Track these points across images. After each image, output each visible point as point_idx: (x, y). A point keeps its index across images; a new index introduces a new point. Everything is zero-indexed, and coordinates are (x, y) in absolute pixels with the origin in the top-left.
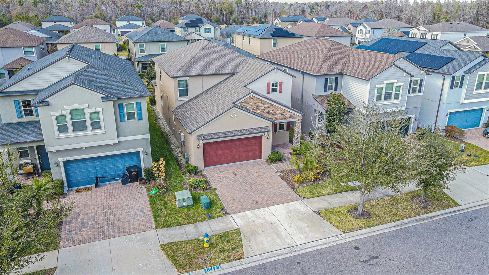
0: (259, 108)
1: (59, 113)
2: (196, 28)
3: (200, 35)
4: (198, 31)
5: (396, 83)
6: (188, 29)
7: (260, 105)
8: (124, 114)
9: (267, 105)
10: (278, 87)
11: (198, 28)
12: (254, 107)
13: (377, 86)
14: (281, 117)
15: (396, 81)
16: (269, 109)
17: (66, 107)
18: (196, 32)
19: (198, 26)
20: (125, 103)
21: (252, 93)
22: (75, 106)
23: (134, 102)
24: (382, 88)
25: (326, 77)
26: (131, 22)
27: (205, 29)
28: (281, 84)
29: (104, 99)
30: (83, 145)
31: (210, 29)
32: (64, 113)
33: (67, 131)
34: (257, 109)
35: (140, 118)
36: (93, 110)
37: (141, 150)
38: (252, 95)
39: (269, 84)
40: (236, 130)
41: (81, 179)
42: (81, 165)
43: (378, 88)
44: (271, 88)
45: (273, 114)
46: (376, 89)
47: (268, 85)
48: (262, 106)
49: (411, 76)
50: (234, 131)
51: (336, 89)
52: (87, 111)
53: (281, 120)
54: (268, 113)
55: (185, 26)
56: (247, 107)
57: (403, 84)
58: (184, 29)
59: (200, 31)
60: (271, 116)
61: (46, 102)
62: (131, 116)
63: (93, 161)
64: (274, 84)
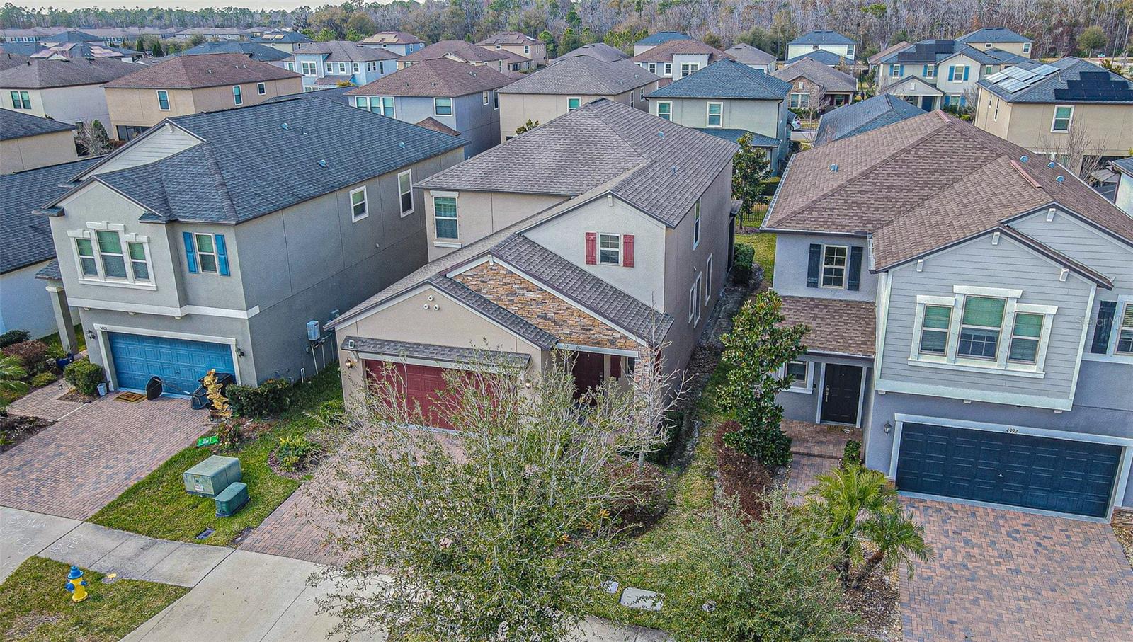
0: (516, 299)
1: (78, 233)
2: (926, 67)
3: (934, 86)
4: (930, 74)
5: (1018, 300)
6: (902, 67)
7: (519, 291)
8: (194, 257)
9: (539, 296)
10: (621, 250)
11: (931, 66)
12: (502, 295)
13: (922, 299)
14: (582, 337)
15: (1017, 293)
16: (545, 308)
17: (90, 224)
18: (925, 76)
19: (934, 61)
20: (195, 233)
21: (489, 253)
22: (102, 226)
23: (211, 234)
24: (948, 310)
25: (816, 241)
26: (820, 47)
27: (952, 68)
28: (630, 241)
29: (144, 218)
30: (132, 308)
31: (967, 68)
32: (86, 235)
33: (95, 273)
34: (509, 300)
35: (226, 272)
36: (131, 237)
37: (231, 341)
38: (489, 258)
39: (592, 237)
40: (440, 344)
41: (139, 376)
42: (135, 346)
43: (928, 309)
44: (599, 249)
45: (556, 323)
46: (920, 311)
47: (590, 239)
48: (523, 295)
49: (1098, 286)
50: (433, 346)
51: (854, 286)
52: (124, 239)
53: (585, 344)
54: (544, 316)
55: (896, 60)
56: (480, 290)
57: (1052, 309)
58: (892, 67)
59: (936, 75)
60: (550, 328)
61: (59, 208)
62: (207, 264)
63: (170, 345)
64: (611, 240)
